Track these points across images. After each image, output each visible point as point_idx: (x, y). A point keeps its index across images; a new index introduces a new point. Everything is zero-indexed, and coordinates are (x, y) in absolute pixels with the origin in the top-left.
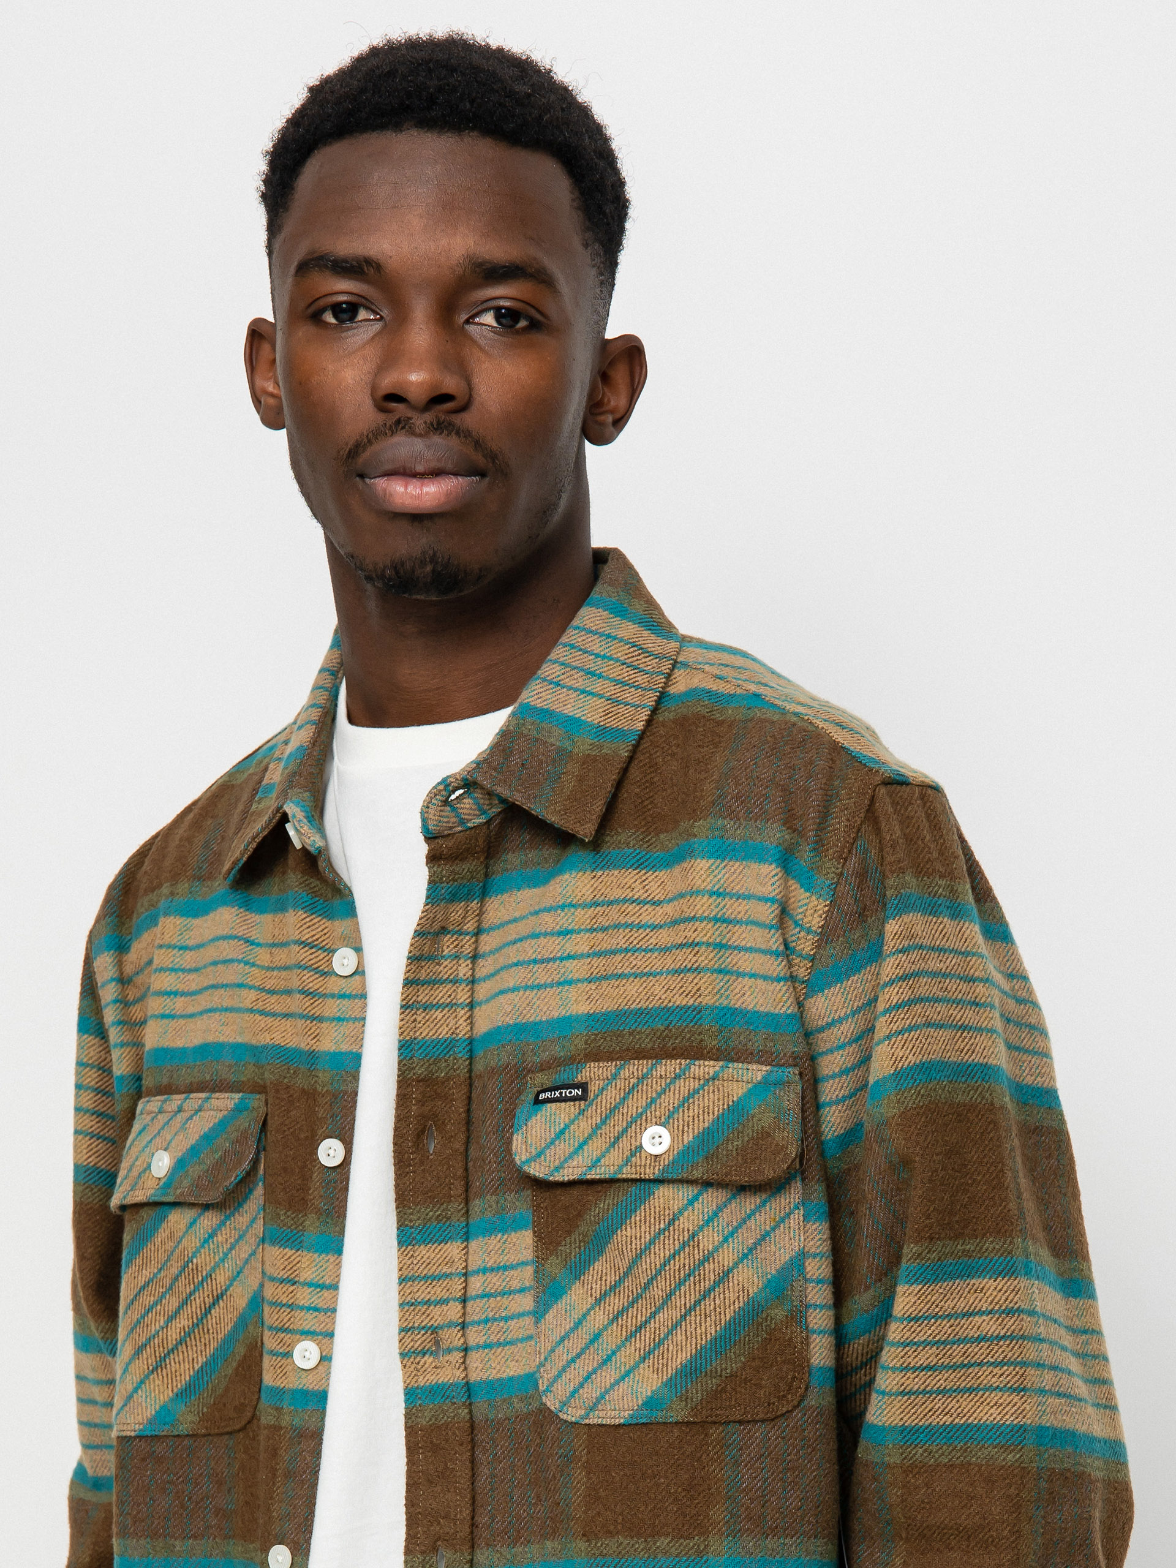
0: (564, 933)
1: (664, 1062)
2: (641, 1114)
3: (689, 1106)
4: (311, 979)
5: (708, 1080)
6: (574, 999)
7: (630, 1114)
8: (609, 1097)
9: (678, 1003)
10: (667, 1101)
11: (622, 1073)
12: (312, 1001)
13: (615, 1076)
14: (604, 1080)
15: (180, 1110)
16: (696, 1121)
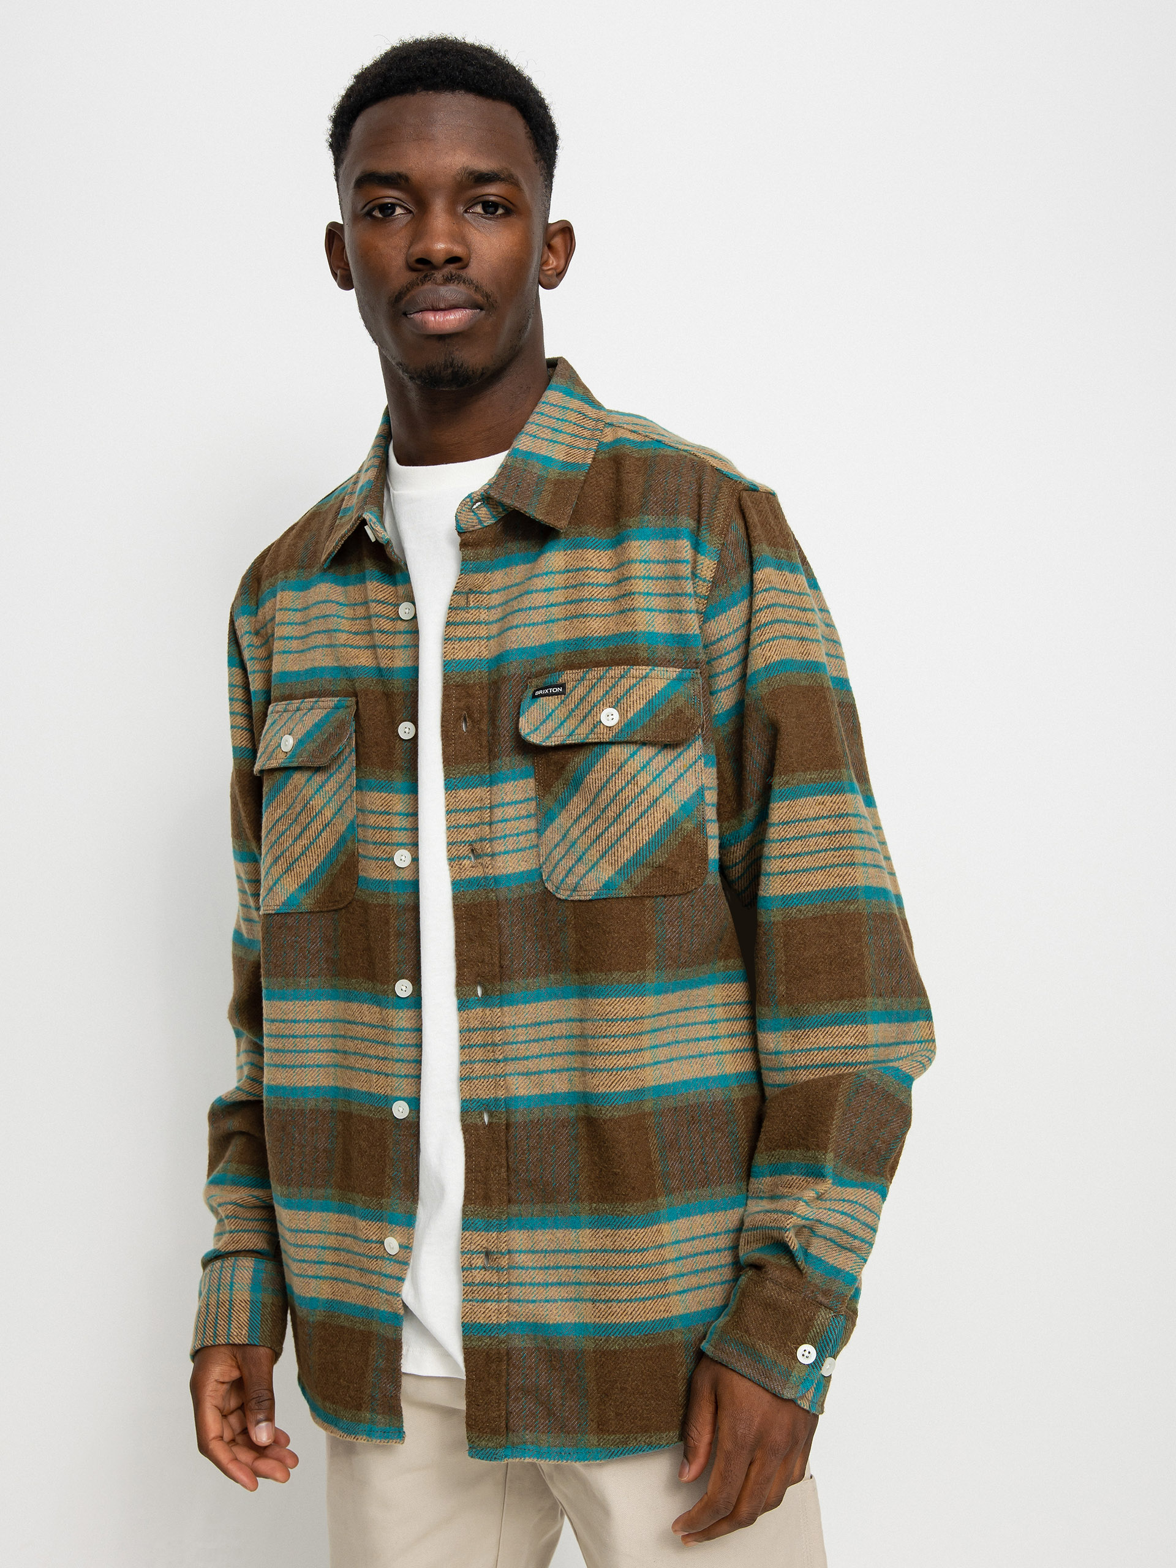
1: (613, 668)
2: (600, 701)
3: (630, 695)
4: (385, 623)
5: (642, 678)
6: (556, 631)
7: (592, 701)
8: (579, 692)
9: (622, 631)
10: (616, 692)
11: (587, 676)
12: (386, 637)
13: (583, 679)
14: (576, 681)
15: (298, 709)
16: (635, 704)
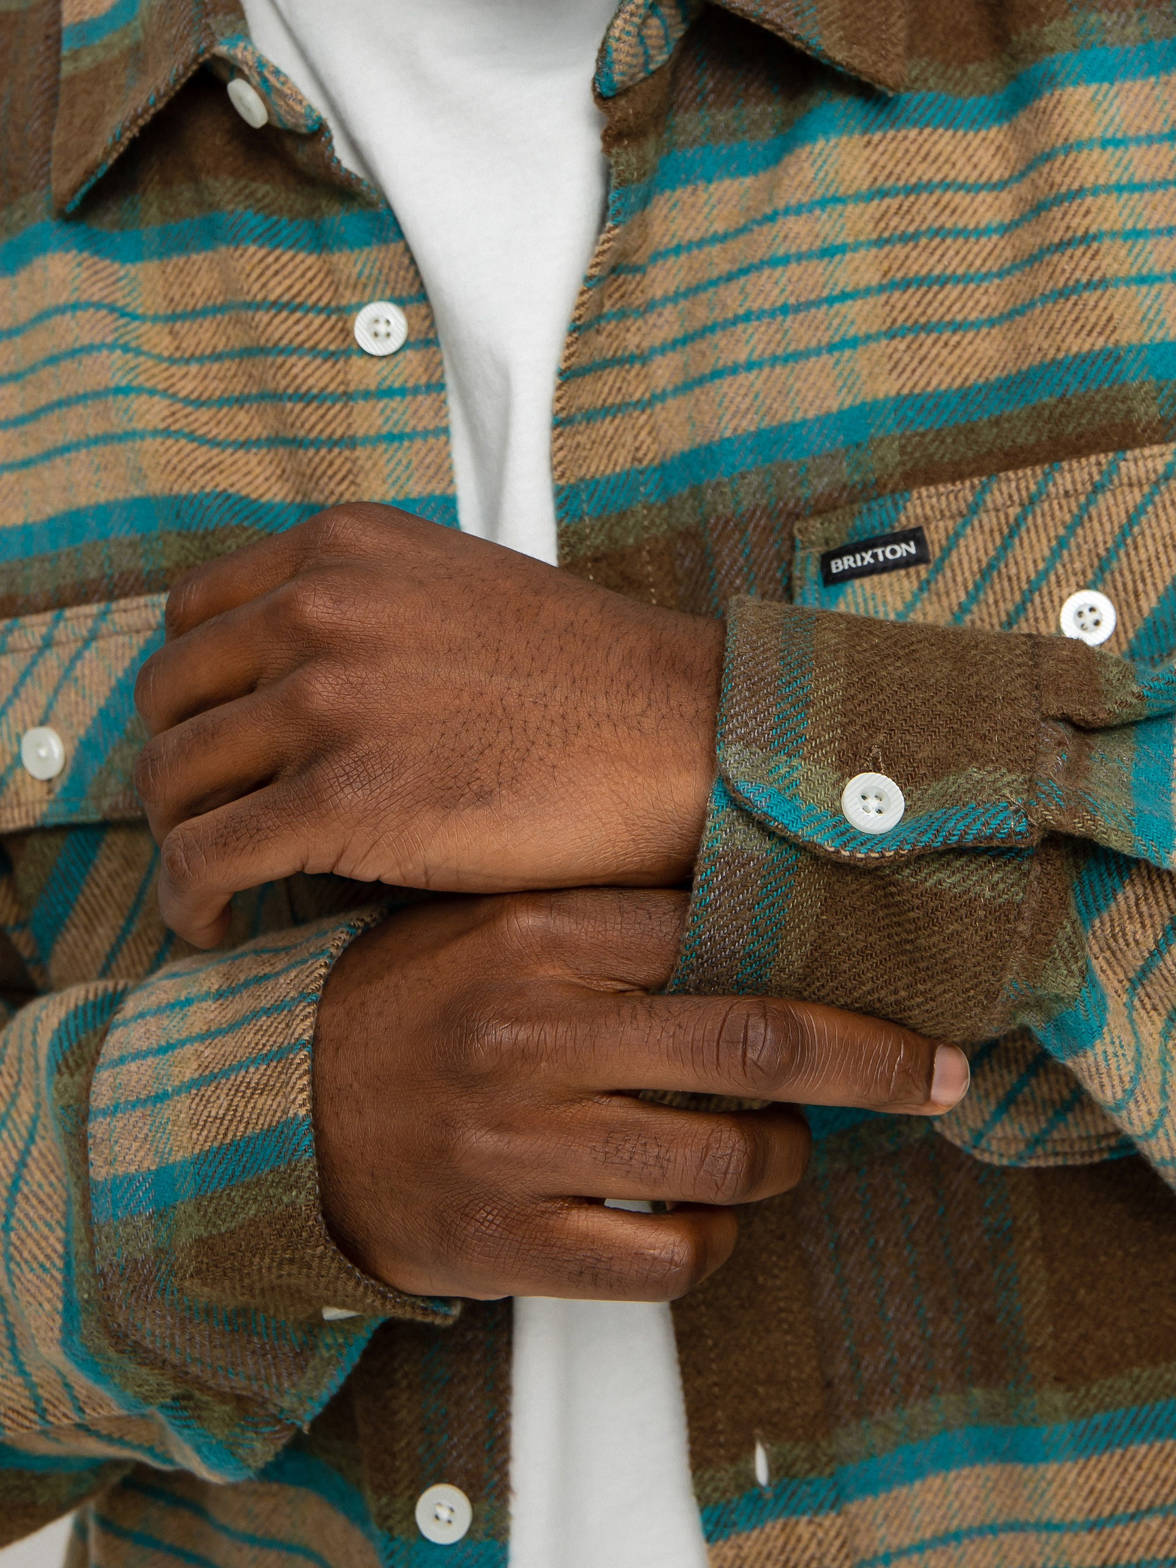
0: (828, 252)
1: (1065, 465)
2: (1046, 572)
3: (1135, 543)
4: (309, 370)
5: (1157, 483)
6: (865, 372)
7: (1023, 576)
8: (972, 549)
9: (1075, 349)
10: (1090, 539)
11: (988, 498)
12: (321, 412)
13: (974, 509)
14: (952, 517)
15: (48, 643)
16: (1156, 568)
